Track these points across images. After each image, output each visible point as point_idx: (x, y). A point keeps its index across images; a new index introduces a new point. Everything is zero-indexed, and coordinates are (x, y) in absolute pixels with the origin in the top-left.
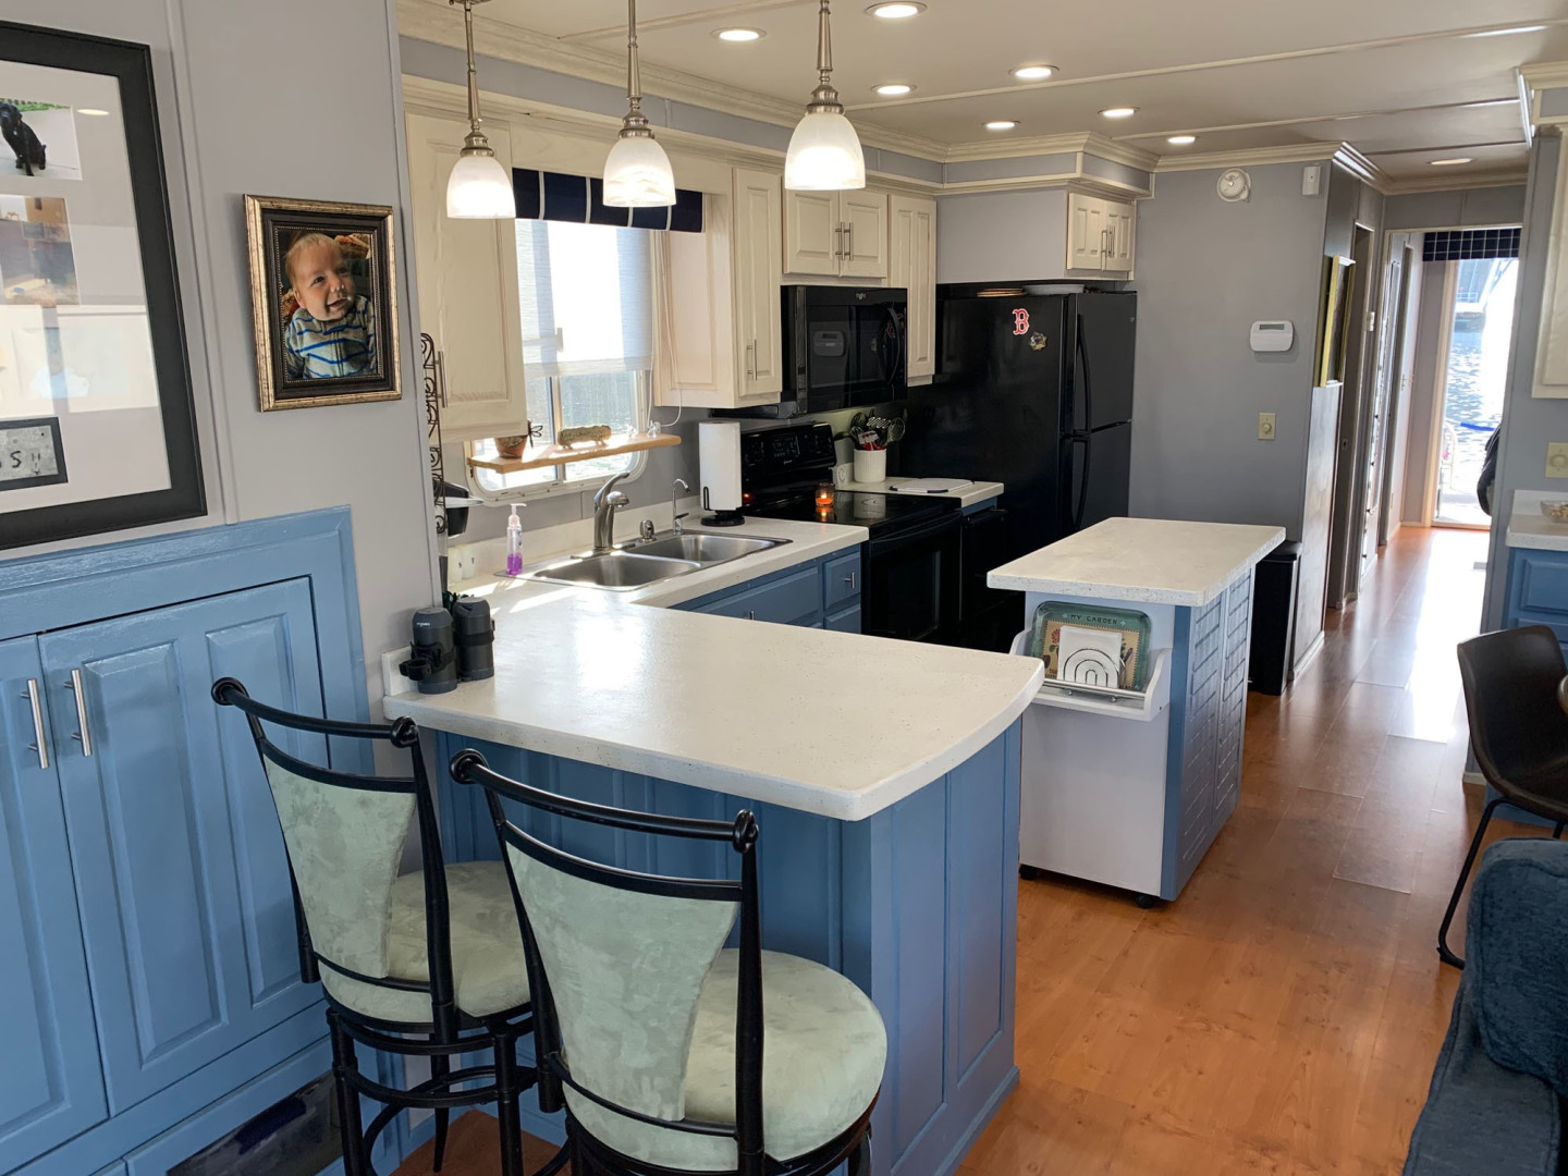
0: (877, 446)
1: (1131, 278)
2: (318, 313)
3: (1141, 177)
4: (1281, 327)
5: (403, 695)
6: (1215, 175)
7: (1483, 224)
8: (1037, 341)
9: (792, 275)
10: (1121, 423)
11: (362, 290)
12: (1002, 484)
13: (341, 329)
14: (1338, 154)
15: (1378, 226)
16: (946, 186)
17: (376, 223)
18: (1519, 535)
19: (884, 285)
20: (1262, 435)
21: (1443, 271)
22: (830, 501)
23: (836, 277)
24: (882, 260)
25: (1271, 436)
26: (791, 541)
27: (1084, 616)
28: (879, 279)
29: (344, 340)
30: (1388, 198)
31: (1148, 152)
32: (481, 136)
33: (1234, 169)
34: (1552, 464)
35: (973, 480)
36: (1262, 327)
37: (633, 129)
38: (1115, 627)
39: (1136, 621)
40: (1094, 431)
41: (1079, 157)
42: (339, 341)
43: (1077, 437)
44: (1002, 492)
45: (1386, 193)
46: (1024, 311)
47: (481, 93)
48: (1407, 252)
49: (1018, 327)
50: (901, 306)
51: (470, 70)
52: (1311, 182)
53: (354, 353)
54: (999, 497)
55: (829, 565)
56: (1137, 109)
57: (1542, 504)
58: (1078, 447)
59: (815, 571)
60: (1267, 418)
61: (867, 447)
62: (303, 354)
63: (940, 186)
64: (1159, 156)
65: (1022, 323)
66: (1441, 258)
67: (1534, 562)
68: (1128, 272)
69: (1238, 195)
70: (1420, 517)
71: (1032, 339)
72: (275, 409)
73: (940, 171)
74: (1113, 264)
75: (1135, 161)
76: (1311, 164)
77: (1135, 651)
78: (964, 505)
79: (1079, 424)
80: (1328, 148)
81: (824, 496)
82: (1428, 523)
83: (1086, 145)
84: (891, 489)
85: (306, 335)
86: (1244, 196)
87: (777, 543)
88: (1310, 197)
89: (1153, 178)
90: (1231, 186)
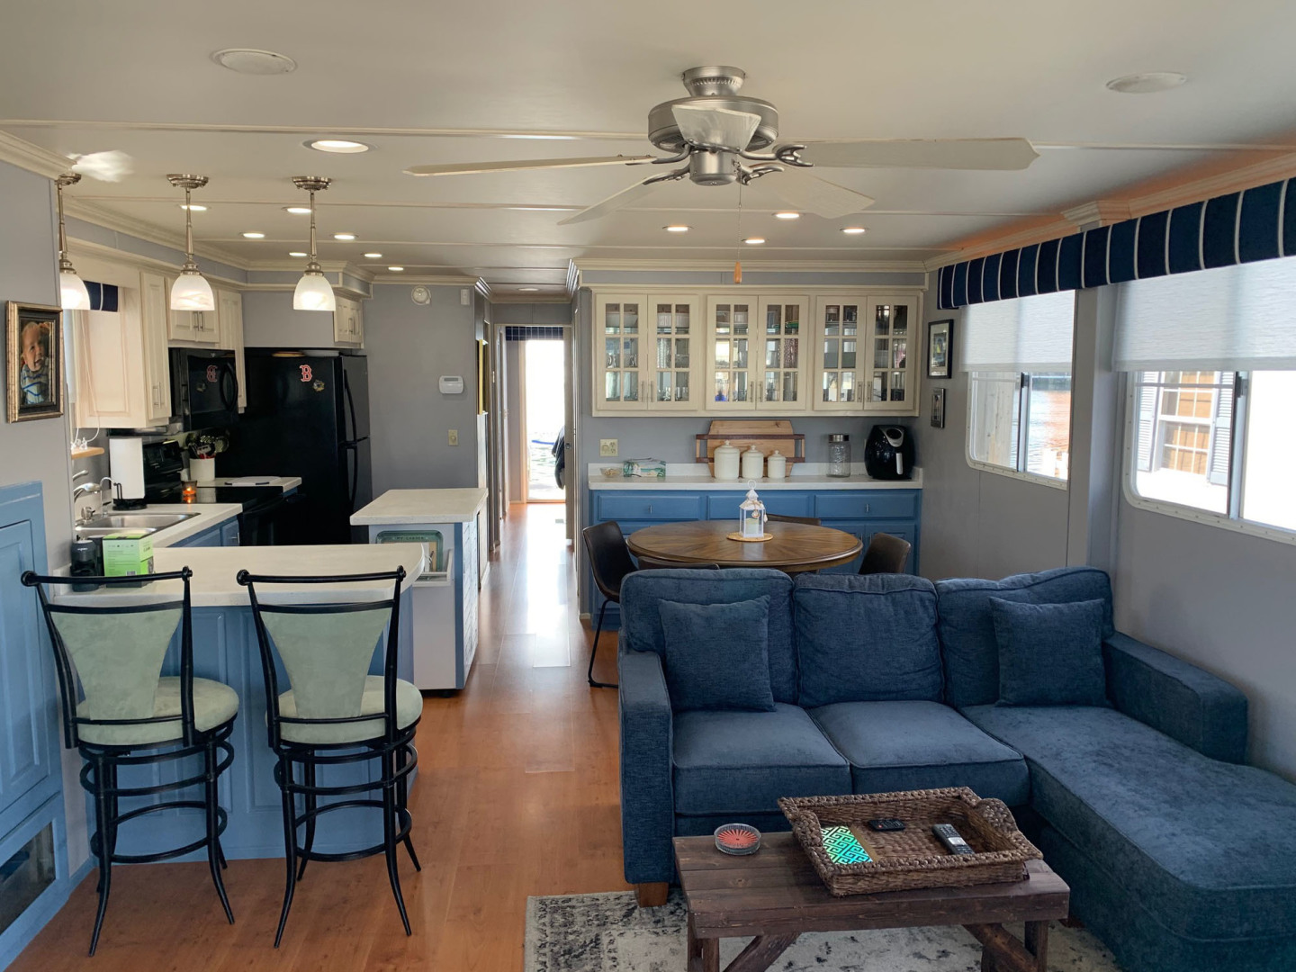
0: (209, 455)
1: (362, 347)
2: (32, 368)
3: (365, 286)
4: (457, 380)
5: (65, 594)
6: (410, 289)
7: (545, 324)
8: (319, 386)
9: (174, 340)
10: (365, 438)
11: (47, 354)
12: (300, 478)
13: (38, 376)
14: (478, 283)
15: (491, 322)
16: (249, 285)
17: (54, 316)
18: (595, 484)
19: (217, 347)
20: (451, 443)
21: (517, 347)
22: (193, 492)
23: (193, 342)
24: (216, 332)
25: (456, 443)
26: (199, 514)
27: (404, 537)
28: (214, 343)
29: (40, 383)
30: (494, 305)
31: (371, 272)
32: (68, 261)
33: (422, 287)
34: (603, 450)
35: (281, 476)
36: (446, 380)
37: (190, 270)
38: (423, 540)
39: (434, 536)
40: (360, 440)
41: (341, 275)
42: (37, 383)
43: (349, 445)
44: (301, 483)
45: (493, 302)
46: (307, 366)
47: (68, 238)
48: (501, 335)
49: (304, 376)
50: (233, 361)
51: (61, 223)
52: (465, 298)
53: (44, 390)
54: (298, 487)
55: (225, 528)
56: (384, 255)
57: (601, 469)
58: (350, 452)
59: (218, 532)
60: (453, 433)
61: (202, 457)
62: (25, 390)
63: (245, 285)
64: (376, 274)
65: (307, 373)
66: (516, 339)
67: (602, 496)
68: (360, 344)
69: (425, 302)
70: (520, 498)
71: (315, 385)
72: (20, 420)
73: (246, 276)
74: (354, 339)
75: (362, 276)
76: (464, 287)
77: (435, 551)
78: (284, 491)
79: (350, 438)
80: (472, 280)
81: (189, 489)
82: (525, 501)
83: (345, 269)
84: (226, 484)
85: (27, 379)
86: (428, 302)
87: (190, 516)
88: (465, 306)
89: (371, 286)
90: (421, 296)
